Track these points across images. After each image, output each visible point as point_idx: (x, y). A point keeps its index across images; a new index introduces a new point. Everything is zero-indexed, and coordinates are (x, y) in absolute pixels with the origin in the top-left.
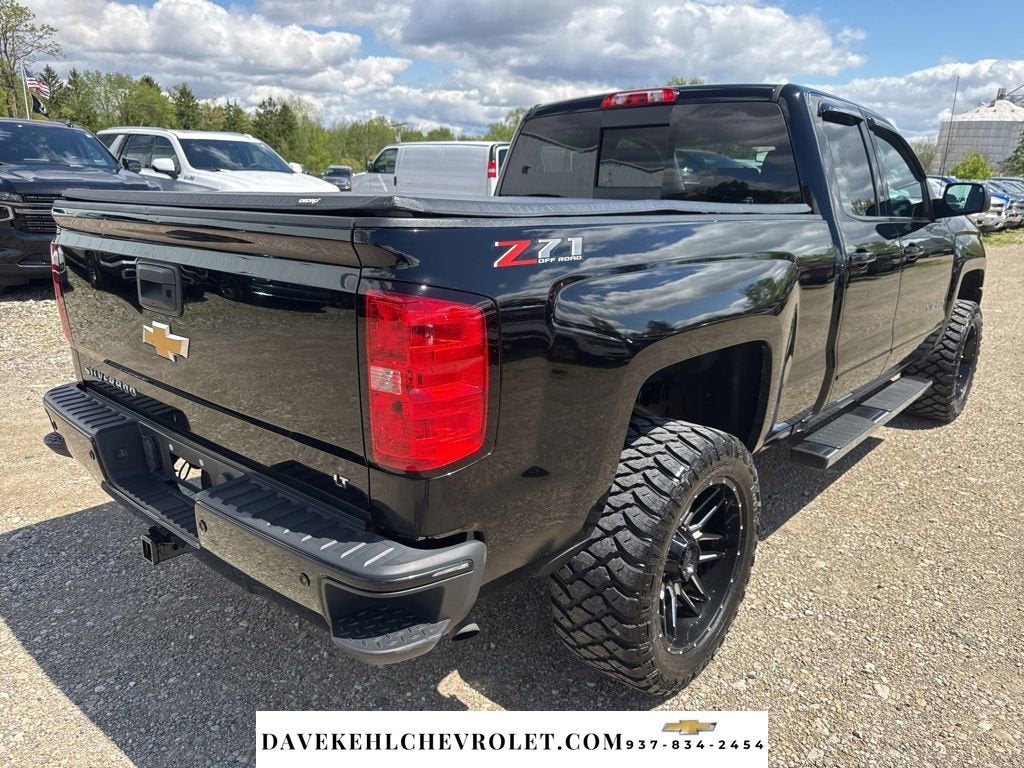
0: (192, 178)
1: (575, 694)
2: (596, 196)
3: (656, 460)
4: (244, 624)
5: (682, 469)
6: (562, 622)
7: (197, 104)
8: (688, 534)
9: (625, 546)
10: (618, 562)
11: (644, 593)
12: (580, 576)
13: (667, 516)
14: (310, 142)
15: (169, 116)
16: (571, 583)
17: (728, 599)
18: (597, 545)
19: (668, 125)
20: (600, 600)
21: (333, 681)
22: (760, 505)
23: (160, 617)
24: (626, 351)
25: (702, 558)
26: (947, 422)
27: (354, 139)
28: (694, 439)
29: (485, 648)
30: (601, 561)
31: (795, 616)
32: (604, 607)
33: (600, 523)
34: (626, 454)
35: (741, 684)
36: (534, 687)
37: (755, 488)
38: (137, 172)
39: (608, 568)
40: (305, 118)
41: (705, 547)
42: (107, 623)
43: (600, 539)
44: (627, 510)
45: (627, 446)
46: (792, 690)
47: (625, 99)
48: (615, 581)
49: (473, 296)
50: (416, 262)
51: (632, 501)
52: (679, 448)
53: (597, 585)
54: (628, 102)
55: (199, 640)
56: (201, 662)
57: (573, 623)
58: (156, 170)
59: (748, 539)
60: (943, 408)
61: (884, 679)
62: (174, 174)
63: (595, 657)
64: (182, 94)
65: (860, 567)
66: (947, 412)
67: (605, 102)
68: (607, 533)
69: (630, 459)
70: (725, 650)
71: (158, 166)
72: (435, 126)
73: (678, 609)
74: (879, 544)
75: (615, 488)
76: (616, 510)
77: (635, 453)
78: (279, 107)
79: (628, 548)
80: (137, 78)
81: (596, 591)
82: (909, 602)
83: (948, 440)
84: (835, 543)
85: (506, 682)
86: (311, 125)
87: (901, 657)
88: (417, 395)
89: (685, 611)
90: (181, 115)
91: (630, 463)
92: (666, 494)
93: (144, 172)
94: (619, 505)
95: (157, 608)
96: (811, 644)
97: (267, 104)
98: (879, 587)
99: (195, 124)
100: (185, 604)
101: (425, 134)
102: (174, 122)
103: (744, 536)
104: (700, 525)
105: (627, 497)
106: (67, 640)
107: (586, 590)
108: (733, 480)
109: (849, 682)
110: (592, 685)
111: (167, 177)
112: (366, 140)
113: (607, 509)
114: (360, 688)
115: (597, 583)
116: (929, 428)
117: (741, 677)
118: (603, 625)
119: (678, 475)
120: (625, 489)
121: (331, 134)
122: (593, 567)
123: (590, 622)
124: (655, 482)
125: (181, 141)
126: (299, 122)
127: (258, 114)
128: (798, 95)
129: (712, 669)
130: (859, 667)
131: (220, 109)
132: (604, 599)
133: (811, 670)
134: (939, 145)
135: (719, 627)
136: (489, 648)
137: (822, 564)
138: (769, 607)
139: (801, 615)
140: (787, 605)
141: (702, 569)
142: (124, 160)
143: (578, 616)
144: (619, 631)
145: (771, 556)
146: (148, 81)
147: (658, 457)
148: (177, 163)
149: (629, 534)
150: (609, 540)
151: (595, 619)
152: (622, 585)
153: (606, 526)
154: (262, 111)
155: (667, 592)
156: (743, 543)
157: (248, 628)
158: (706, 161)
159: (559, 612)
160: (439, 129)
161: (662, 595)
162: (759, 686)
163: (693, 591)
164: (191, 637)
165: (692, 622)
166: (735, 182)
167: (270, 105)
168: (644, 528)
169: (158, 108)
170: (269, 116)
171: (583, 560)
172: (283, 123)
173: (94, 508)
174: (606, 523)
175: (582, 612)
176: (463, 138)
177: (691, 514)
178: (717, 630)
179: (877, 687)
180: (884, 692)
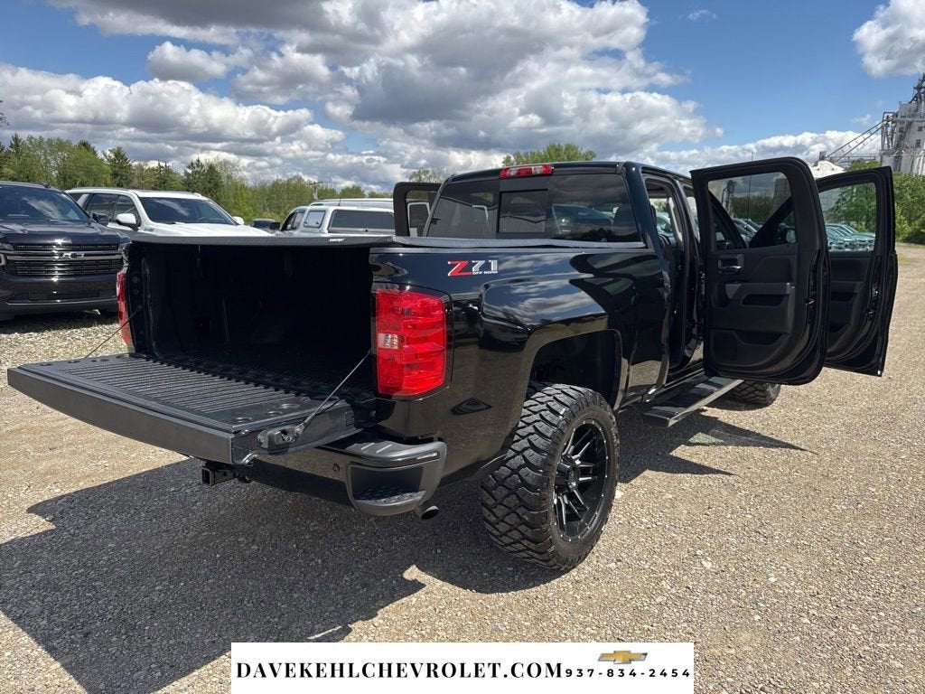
0: (152, 230)
1: (499, 575)
2: (498, 238)
3: (548, 406)
4: (255, 547)
5: (564, 410)
6: (489, 518)
7: (130, 165)
8: (572, 461)
9: (530, 459)
10: (524, 471)
11: (542, 489)
12: (501, 482)
13: (556, 439)
14: (235, 198)
15: (104, 176)
16: (495, 489)
17: (600, 509)
18: (512, 461)
19: (546, 190)
20: (514, 497)
21: (328, 576)
22: (618, 442)
23: (191, 546)
24: (526, 336)
25: (581, 479)
26: (766, 405)
27: (275, 196)
28: (572, 393)
29: (433, 552)
30: (515, 471)
31: (650, 526)
32: (518, 502)
33: (512, 447)
34: (527, 404)
35: (613, 565)
36: (470, 572)
37: (614, 430)
38: (106, 224)
39: (519, 476)
40: (229, 177)
41: (584, 472)
42: (152, 551)
43: (513, 457)
44: (530, 437)
45: (528, 398)
46: (647, 567)
47: (516, 172)
48: (524, 483)
49: (437, 292)
50: (406, 272)
51: (533, 431)
52: (562, 398)
53: (512, 488)
54: (518, 173)
55: (223, 559)
56: (229, 570)
57: (497, 517)
58: (120, 223)
59: (612, 466)
60: (762, 394)
61: (709, 559)
62: (135, 227)
63: (512, 541)
64: (116, 156)
65: (696, 497)
66: (764, 397)
67: (502, 173)
68: (518, 453)
69: (531, 406)
70: (601, 546)
71: (121, 220)
72: (349, 184)
73: (567, 515)
74: (711, 483)
75: (521, 424)
76: (523, 437)
77: (533, 402)
78: (206, 168)
79: (532, 460)
80: (75, 143)
81: (512, 491)
82: (729, 516)
83: (766, 416)
84: (679, 484)
85: (451, 571)
86: (235, 184)
87: (721, 546)
88: (407, 349)
89: (572, 517)
90: (115, 175)
91: (531, 408)
92: (554, 425)
93: (111, 225)
94: (525, 434)
95: (187, 540)
96: (660, 542)
97: (195, 165)
98: (709, 508)
99: (128, 183)
100: (208, 536)
101: (339, 192)
102: (109, 182)
103: (609, 463)
104: (579, 455)
105: (530, 429)
106: (125, 562)
107: (505, 492)
108: (598, 422)
109: (685, 560)
110: (511, 569)
111: (129, 229)
112: (285, 196)
113: (516, 438)
114: (348, 579)
115: (512, 485)
116: (752, 409)
117: (612, 561)
118: (517, 514)
119: (562, 413)
120: (528, 424)
121: (253, 190)
122: (509, 476)
123: (508, 514)
124: (548, 418)
125: (141, 199)
126: (224, 180)
127: (186, 173)
128: (634, 169)
129: (591, 558)
130: (693, 553)
131: (153, 169)
132: (518, 496)
133: (660, 556)
134: (775, 197)
135: (595, 527)
136: (436, 552)
137: (670, 496)
138: (632, 522)
139: (654, 526)
140: (644, 520)
141: (582, 487)
142: (94, 215)
143: (500, 511)
144: (528, 516)
145: (634, 493)
146: (85, 145)
147: (549, 403)
148: (138, 217)
149: (532, 451)
150: (519, 458)
151: (512, 511)
152: (530, 485)
153: (517, 448)
154: (190, 171)
155: (559, 500)
156: (609, 468)
157: (258, 550)
158: (580, 214)
159: (487, 511)
160: (351, 187)
161: (555, 502)
162: (624, 565)
163: (577, 504)
164: (218, 556)
165: (577, 524)
166: (601, 229)
167: (198, 166)
168: (541, 447)
169: (94, 168)
170: (197, 176)
171: (503, 472)
172: (209, 182)
173: (118, 481)
174: (516, 447)
175: (502, 507)
176: (373, 195)
177: (572, 447)
178: (594, 529)
179: (704, 562)
180: (708, 565)
